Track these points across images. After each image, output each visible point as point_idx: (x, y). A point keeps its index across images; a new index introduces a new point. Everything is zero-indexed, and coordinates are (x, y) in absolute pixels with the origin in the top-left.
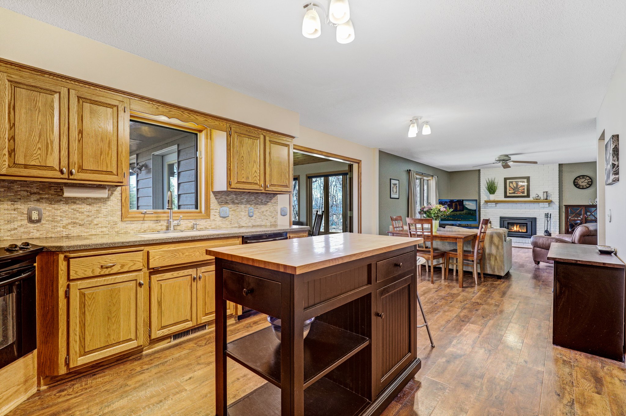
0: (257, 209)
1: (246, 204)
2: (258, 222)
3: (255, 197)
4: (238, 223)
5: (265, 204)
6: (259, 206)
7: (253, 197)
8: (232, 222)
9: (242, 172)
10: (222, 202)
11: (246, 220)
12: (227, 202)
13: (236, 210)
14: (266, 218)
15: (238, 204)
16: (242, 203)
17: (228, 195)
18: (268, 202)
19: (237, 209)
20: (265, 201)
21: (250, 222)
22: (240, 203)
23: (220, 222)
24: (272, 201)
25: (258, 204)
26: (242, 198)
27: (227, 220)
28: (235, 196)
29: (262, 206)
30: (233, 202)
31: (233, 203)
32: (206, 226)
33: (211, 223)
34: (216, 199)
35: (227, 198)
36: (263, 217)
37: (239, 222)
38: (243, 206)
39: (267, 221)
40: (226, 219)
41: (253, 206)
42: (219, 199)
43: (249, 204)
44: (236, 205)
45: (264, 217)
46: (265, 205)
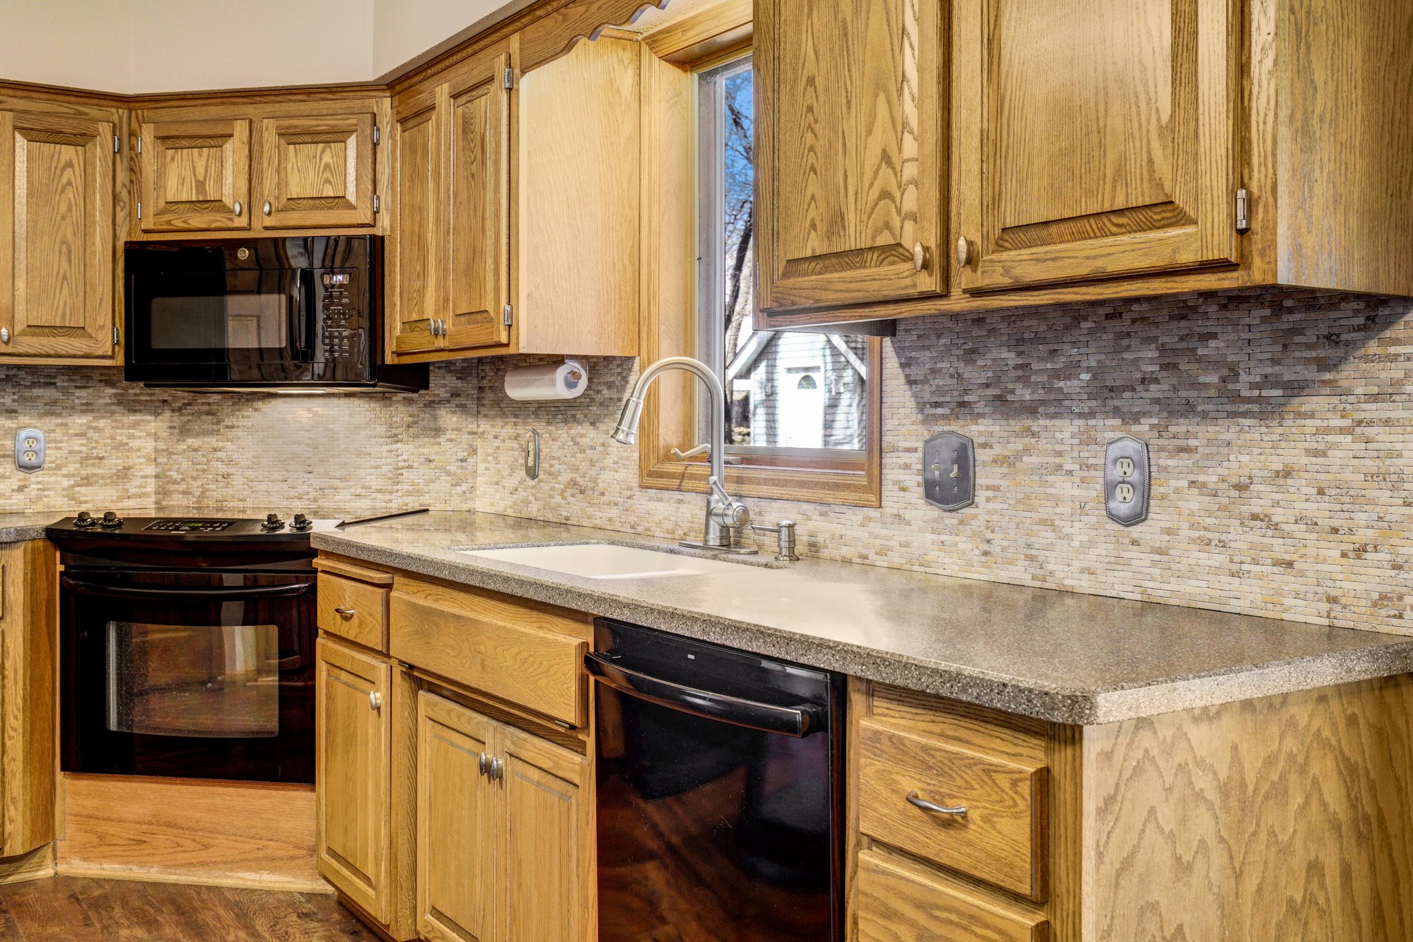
0: (1185, 461)
1: (1091, 414)
2: (1193, 572)
3: (1162, 349)
4: (1032, 558)
5: (1267, 412)
6: (1202, 434)
7: (1151, 353)
8: (995, 548)
9: (811, 189)
10: (937, 405)
11: (1091, 544)
12: (962, 404)
13: (1018, 456)
14: (1280, 548)
15: (1032, 410)
16: (1054, 405)
17: (974, 351)
18: (1296, 389)
19: (1027, 451)
20: (1266, 382)
21: (1119, 562)
22: (1043, 403)
23: (929, 537)
24: (1347, 375)
25: (1189, 409)
26: (1060, 363)
27: (967, 530)
28: (1010, 357)
29: (1225, 431)
30: (998, 398)
31: (1002, 405)
32: (864, 552)
33: (884, 532)
34: (911, 382)
35: (968, 372)
36: (1241, 539)
37: (1041, 555)
38: (1066, 430)
39: (1289, 582)
40: (961, 522)
41: (1144, 427)
42: (925, 381)
43: (1117, 412)
44: (1016, 425)
45: (1256, 536)
46: (1262, 416)
